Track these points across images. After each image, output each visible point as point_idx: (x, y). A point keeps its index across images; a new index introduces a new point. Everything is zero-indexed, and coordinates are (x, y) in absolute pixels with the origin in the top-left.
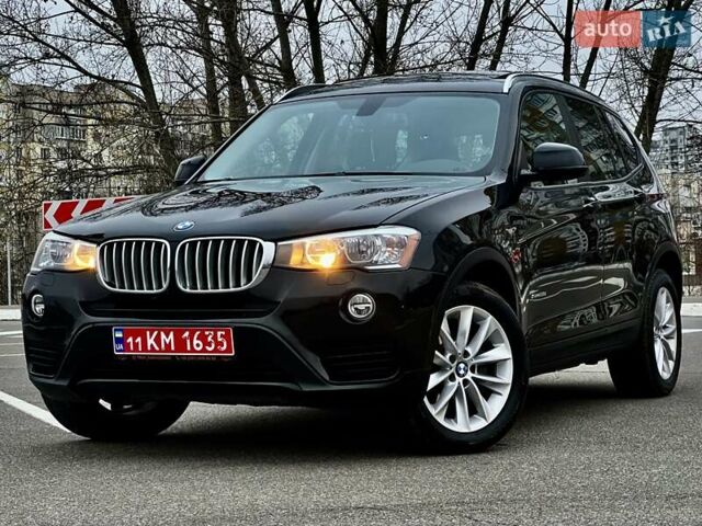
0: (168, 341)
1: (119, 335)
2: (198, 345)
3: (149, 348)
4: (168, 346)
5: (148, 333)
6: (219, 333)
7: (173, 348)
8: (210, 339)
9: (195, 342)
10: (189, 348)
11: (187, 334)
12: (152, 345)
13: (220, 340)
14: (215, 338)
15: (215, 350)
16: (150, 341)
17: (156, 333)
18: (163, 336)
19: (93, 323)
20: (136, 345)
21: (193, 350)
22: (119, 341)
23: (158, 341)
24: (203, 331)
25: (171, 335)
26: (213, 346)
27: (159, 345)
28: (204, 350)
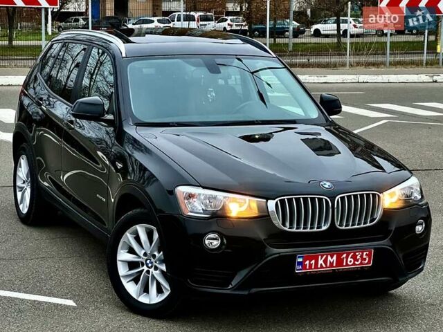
0: (332, 261)
1: (300, 260)
2: (351, 261)
3: (319, 266)
4: (331, 264)
5: (320, 257)
6: (365, 253)
7: (334, 265)
8: (358, 257)
9: (349, 259)
10: (345, 264)
11: (345, 255)
12: (321, 264)
13: (364, 257)
14: (362, 256)
15: (361, 263)
16: (321, 262)
17: (325, 256)
18: (329, 258)
19: (279, 253)
20: (310, 265)
21: (347, 265)
22: (300, 263)
23: (325, 262)
24: (355, 253)
25: (335, 258)
26: (360, 261)
27: (326, 264)
28: (354, 264)
